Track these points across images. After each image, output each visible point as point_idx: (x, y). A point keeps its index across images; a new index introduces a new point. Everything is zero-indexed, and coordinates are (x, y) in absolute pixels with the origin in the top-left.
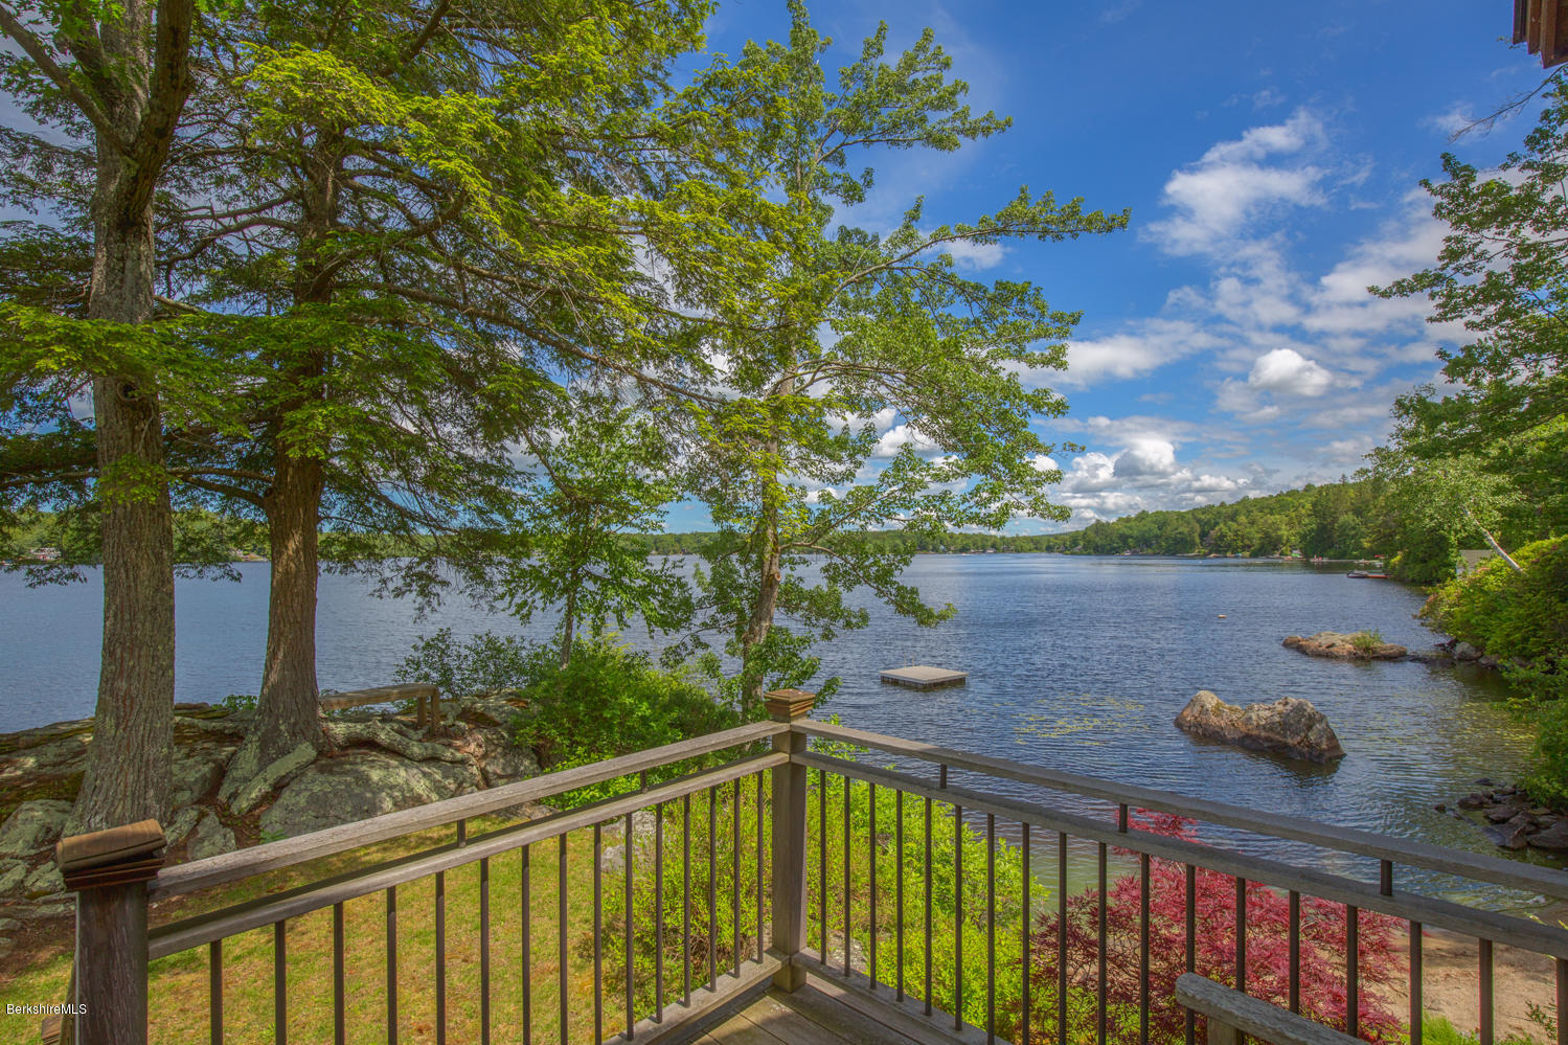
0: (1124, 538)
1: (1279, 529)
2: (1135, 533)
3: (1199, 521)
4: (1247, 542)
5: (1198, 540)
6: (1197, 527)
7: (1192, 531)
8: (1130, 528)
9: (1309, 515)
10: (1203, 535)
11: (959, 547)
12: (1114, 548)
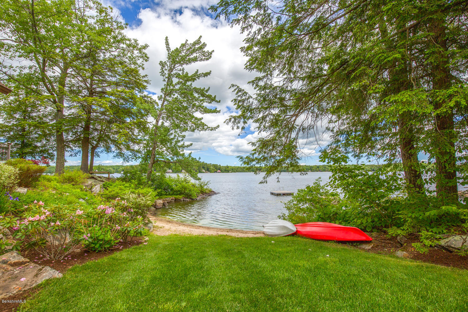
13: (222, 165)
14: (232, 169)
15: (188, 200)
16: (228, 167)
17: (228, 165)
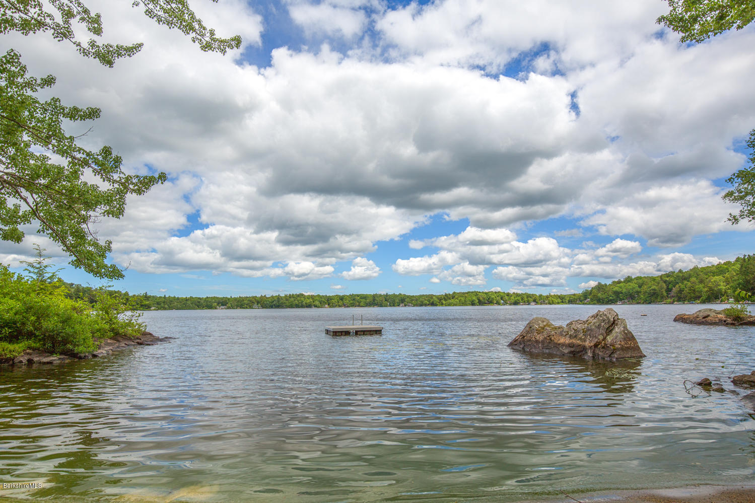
0: (617, 293)
1: (719, 285)
2: (624, 290)
3: (665, 282)
4: (697, 294)
5: (665, 294)
6: (664, 286)
7: (662, 288)
8: (621, 287)
9: (737, 274)
10: (669, 290)
11: (513, 301)
12: (611, 300)
13: (131, 294)
14: (158, 303)
15: (55, 358)
16: (146, 297)
17: (149, 294)
